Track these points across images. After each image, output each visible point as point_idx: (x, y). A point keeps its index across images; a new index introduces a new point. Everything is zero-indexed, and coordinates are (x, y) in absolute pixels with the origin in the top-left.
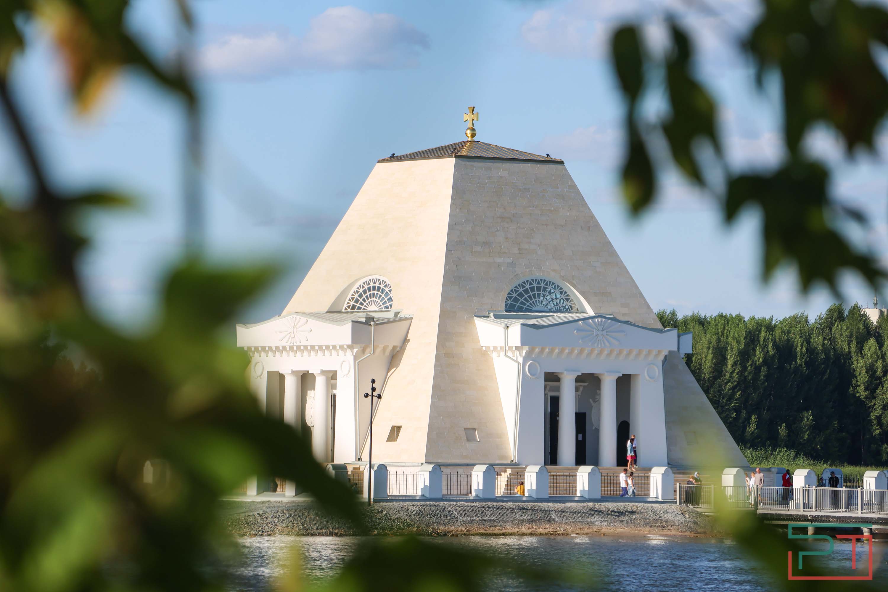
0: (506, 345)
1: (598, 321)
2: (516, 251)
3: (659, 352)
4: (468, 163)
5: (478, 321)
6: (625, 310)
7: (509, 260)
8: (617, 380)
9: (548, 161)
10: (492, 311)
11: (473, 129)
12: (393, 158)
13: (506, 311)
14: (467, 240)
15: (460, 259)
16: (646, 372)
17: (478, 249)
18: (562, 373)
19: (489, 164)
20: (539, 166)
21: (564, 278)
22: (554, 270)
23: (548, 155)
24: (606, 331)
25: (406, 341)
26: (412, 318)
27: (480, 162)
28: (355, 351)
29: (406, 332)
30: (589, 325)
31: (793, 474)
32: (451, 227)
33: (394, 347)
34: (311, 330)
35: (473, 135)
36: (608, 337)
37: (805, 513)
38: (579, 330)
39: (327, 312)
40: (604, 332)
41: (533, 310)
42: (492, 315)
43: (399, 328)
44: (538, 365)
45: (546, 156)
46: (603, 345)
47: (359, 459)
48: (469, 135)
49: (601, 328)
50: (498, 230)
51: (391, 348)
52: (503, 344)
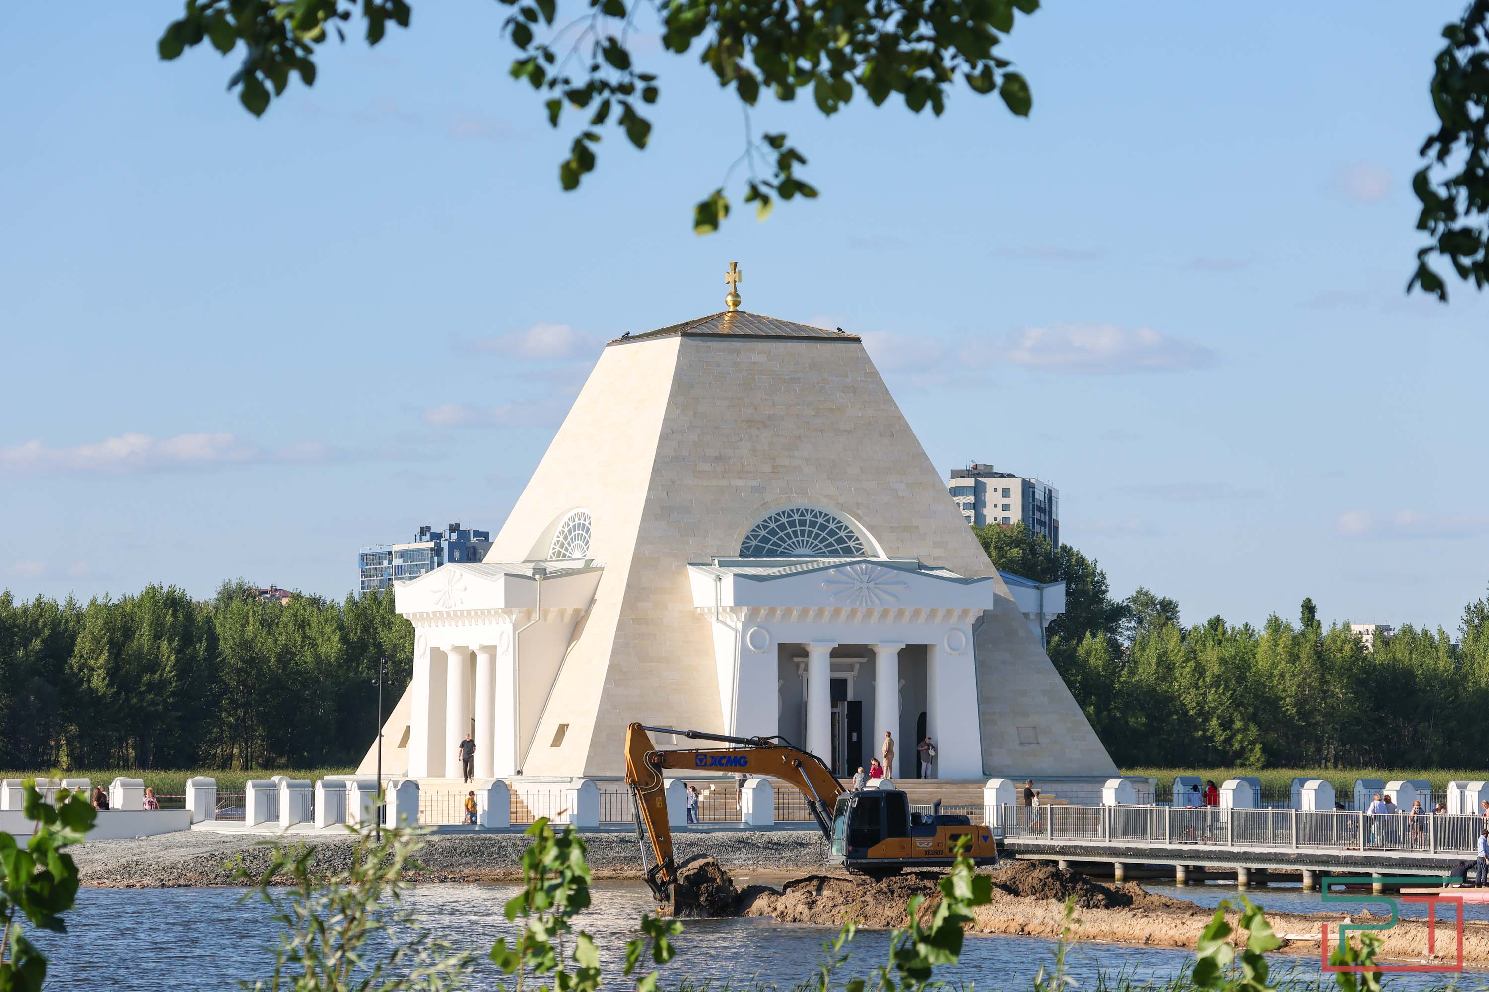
0: (719, 605)
1: (861, 569)
2: (767, 468)
3: (965, 612)
4: (701, 344)
5: (693, 572)
6: (938, 552)
7: (754, 483)
8: (899, 654)
9: (840, 338)
10: (717, 557)
11: (736, 295)
12: (627, 338)
13: (741, 556)
14: (688, 454)
15: (673, 482)
16: (945, 642)
17: (707, 467)
18: (809, 644)
19: (737, 344)
20: (820, 345)
21: (842, 507)
22: (826, 496)
23: (839, 329)
24: (873, 582)
25: (592, 601)
26: (602, 569)
27: (722, 341)
28: (514, 616)
29: (592, 591)
30: (847, 575)
31: (1221, 787)
32: (664, 438)
33: (577, 611)
34: (465, 589)
35: (736, 303)
36: (877, 591)
37: (1112, 845)
38: (829, 581)
39: (524, 562)
40: (872, 585)
41: (792, 553)
42: (716, 562)
43: (583, 583)
44: (766, 633)
45: (837, 331)
46: (869, 602)
47: (519, 773)
48: (730, 303)
49: (865, 578)
50: (741, 440)
51: (570, 611)
52: (713, 604)
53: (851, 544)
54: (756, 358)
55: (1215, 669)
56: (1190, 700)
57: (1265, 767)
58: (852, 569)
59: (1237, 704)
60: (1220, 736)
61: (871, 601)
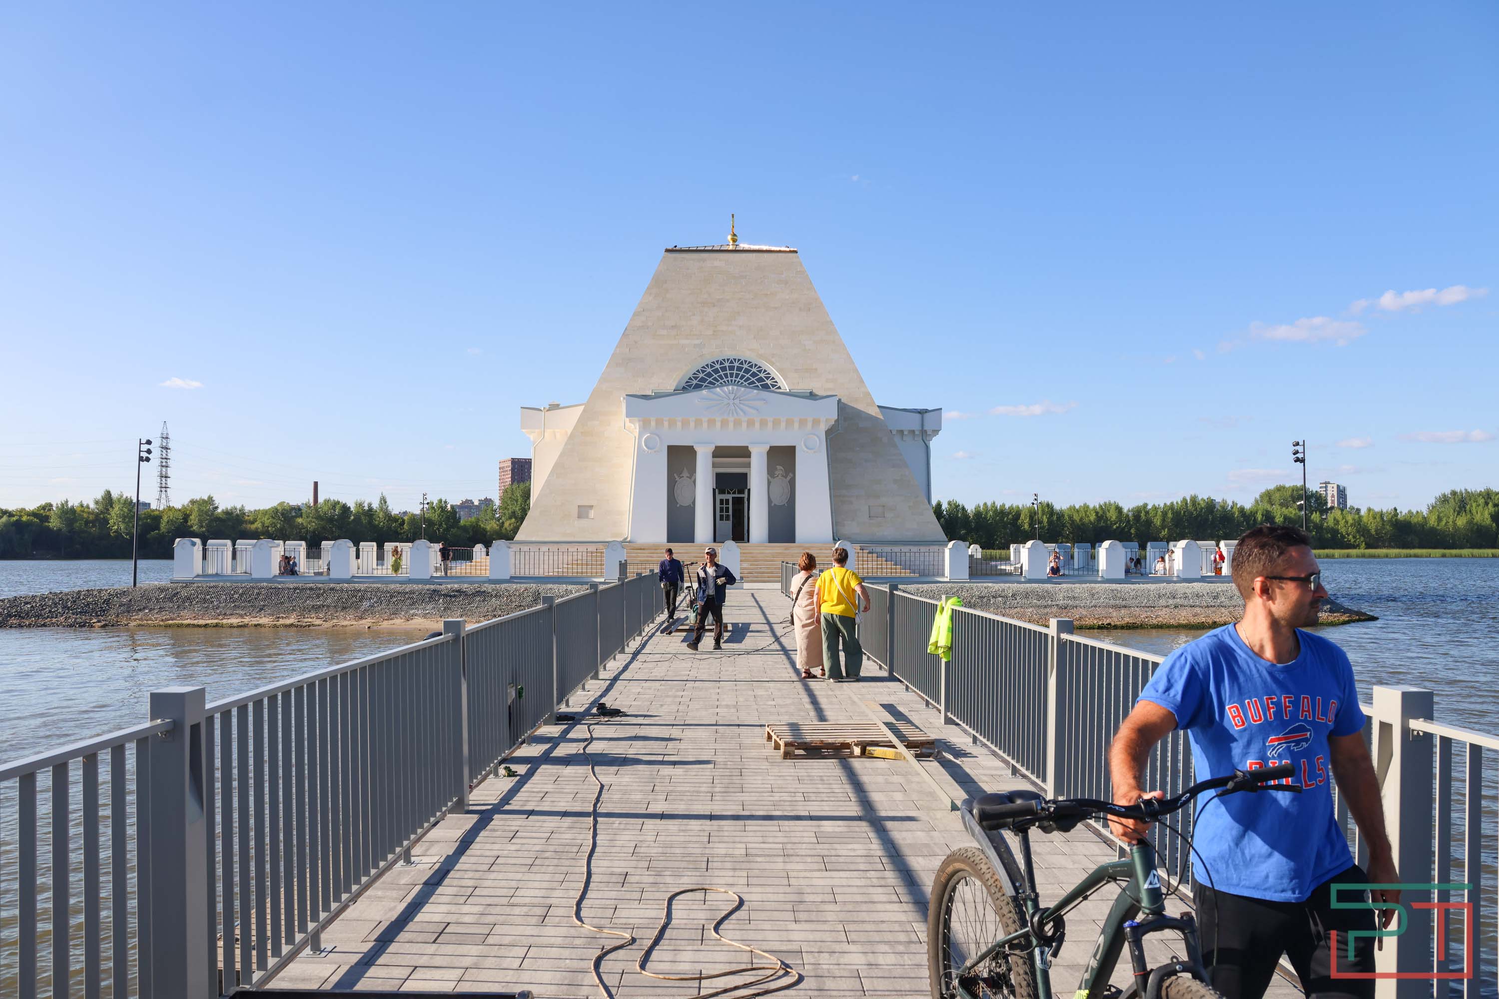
2: (709, 332)
7: (697, 342)
8: (768, 452)
10: (655, 390)
15: (636, 343)
18: (694, 446)
21: (761, 357)
22: (749, 349)
36: (741, 406)
40: (737, 401)
44: (656, 438)
49: (732, 396)
50: (694, 315)
53: (769, 382)
54: (717, 263)
55: (1351, 521)
56: (1343, 531)
57: (1366, 548)
58: (721, 390)
59: (1358, 531)
60: (1353, 540)
61: (737, 413)
